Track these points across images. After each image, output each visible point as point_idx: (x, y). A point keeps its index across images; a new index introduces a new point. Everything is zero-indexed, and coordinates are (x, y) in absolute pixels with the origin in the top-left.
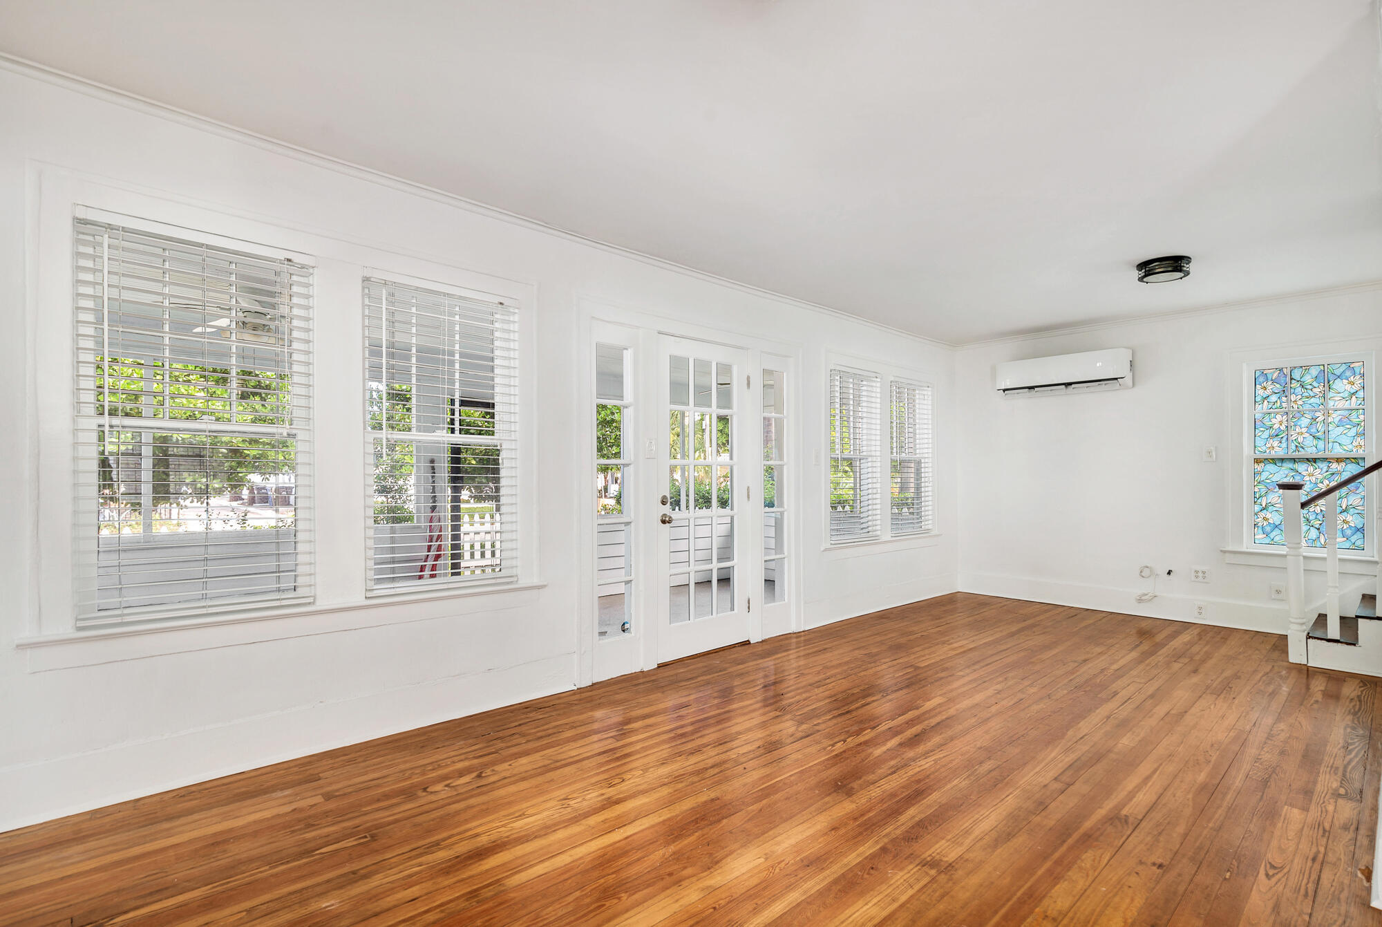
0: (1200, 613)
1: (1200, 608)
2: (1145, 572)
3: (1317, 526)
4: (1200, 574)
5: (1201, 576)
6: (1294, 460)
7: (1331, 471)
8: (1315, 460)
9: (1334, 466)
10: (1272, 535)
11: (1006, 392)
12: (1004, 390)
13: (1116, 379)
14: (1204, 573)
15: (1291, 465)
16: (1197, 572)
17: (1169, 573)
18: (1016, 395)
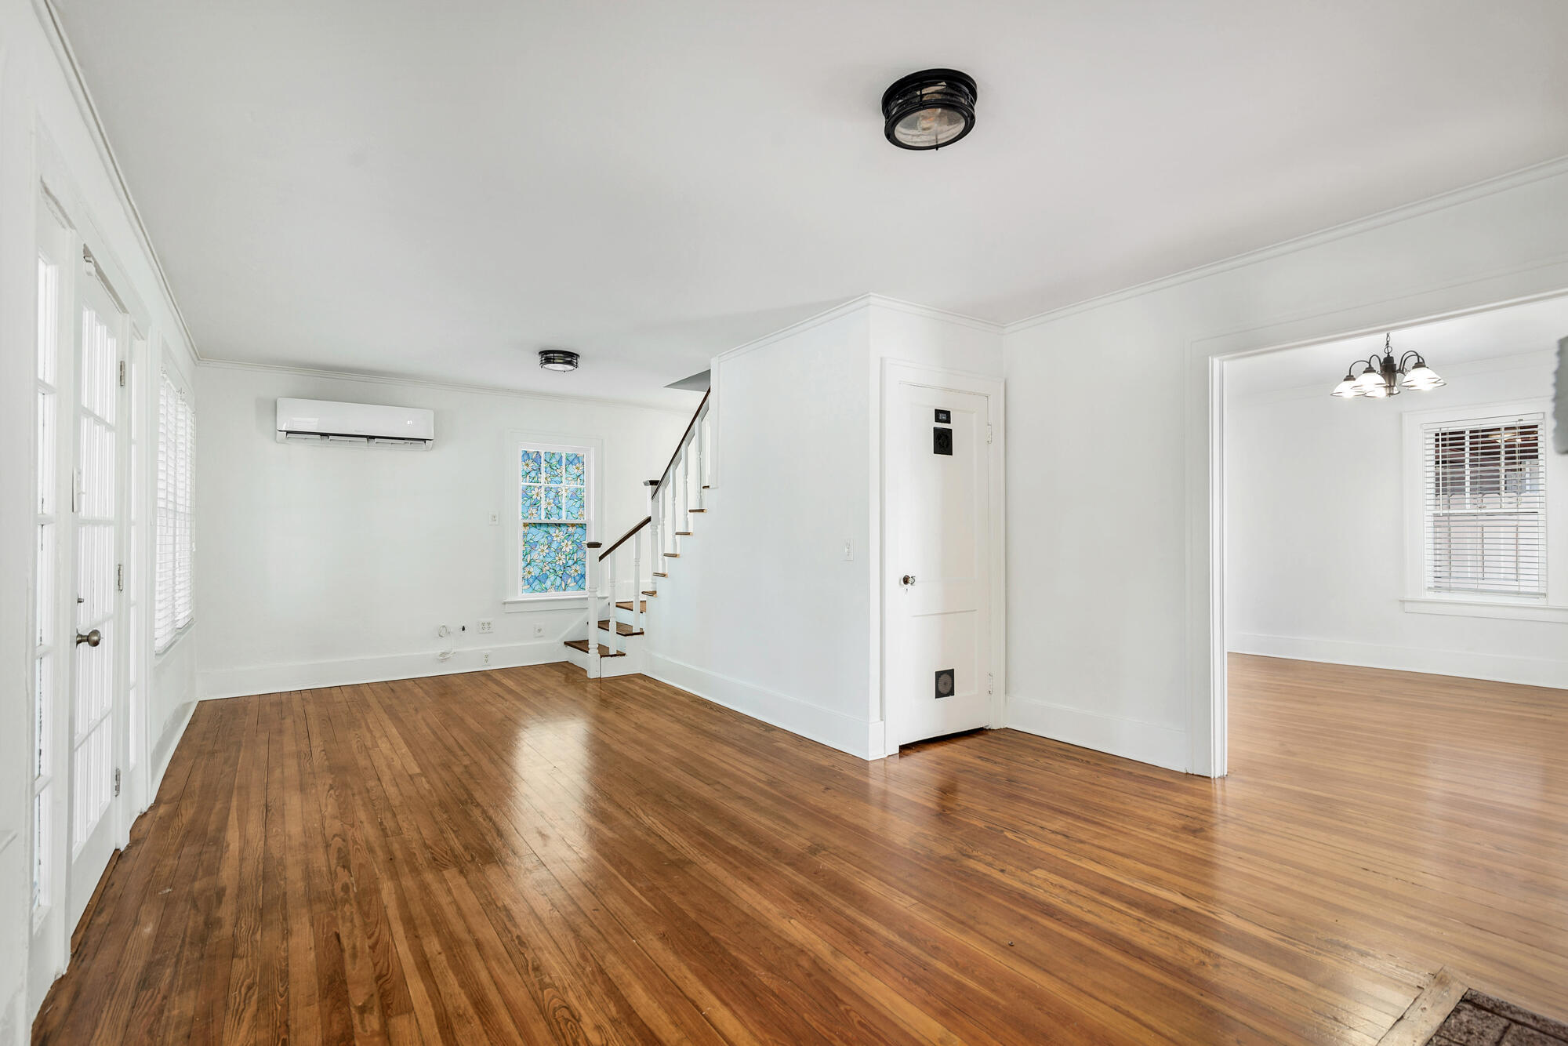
0: (487, 661)
1: (487, 656)
2: (443, 632)
3: (560, 575)
4: (486, 626)
5: (486, 627)
6: (548, 525)
7: (569, 533)
8: (559, 525)
9: (570, 529)
10: (533, 586)
11: (289, 435)
12: (288, 432)
13: (424, 440)
14: (489, 624)
15: (545, 529)
16: (483, 624)
17: (463, 629)
18: (303, 440)
